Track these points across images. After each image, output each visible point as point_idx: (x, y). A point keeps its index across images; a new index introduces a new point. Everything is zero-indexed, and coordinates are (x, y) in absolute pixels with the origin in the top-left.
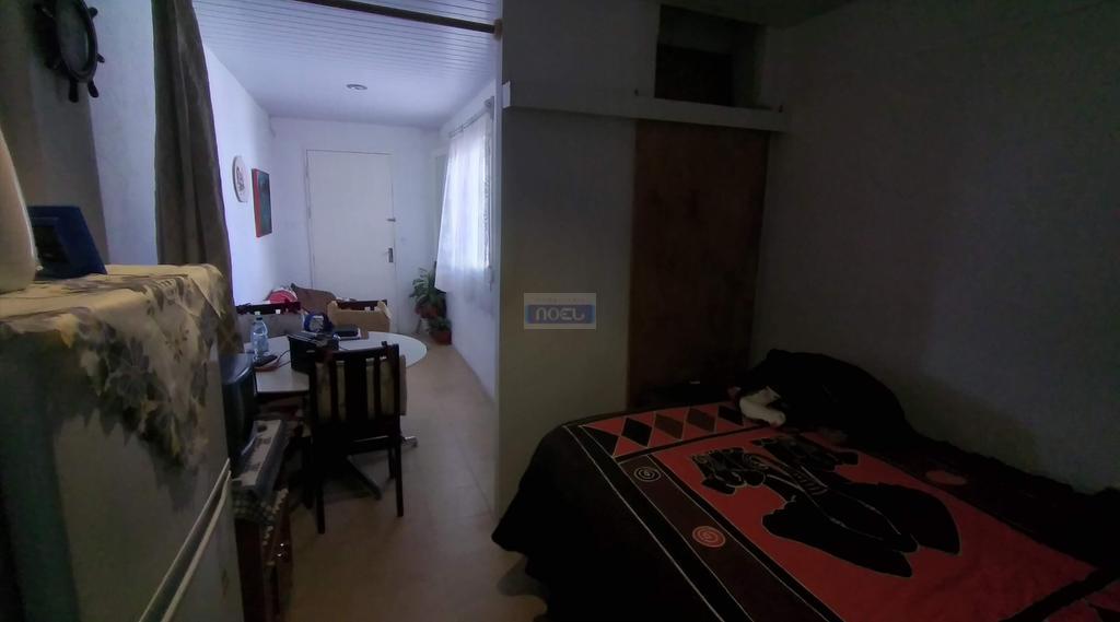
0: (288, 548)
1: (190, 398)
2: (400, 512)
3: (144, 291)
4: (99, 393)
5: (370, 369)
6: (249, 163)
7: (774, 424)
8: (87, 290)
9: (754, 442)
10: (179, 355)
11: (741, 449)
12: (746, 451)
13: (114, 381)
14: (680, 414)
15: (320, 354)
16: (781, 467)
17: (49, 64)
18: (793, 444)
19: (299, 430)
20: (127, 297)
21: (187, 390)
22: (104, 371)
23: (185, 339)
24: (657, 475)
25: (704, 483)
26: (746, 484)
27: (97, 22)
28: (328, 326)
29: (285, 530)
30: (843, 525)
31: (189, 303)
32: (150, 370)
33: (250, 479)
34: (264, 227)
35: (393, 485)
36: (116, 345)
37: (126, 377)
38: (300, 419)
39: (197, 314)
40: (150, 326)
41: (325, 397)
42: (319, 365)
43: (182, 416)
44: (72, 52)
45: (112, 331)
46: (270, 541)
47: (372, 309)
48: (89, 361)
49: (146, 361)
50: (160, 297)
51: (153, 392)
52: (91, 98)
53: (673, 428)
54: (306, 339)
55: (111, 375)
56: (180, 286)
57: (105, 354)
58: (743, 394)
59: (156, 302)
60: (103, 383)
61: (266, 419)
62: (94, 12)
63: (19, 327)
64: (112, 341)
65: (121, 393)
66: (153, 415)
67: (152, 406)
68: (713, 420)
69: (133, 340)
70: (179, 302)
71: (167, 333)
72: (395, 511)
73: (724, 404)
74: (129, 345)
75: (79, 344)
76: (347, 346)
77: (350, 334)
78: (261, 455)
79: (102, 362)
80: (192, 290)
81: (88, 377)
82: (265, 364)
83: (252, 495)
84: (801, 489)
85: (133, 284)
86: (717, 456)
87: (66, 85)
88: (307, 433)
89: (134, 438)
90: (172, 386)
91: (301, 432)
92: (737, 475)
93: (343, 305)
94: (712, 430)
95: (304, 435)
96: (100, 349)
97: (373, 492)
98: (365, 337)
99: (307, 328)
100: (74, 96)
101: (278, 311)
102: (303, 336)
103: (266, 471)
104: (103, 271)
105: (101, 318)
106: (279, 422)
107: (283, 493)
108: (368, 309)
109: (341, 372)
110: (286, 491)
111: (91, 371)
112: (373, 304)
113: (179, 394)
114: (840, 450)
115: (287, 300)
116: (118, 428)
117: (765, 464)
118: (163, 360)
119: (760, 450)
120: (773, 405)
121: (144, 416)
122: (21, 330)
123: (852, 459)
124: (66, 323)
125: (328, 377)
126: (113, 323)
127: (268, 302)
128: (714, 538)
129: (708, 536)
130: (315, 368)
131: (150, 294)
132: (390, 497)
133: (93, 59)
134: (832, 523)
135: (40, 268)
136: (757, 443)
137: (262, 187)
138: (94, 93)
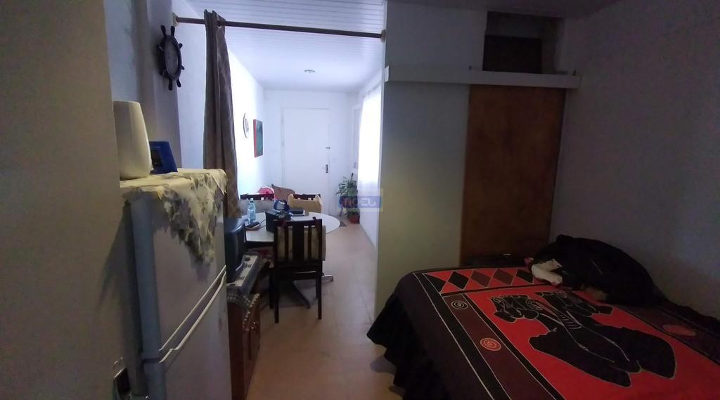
0: (258, 326)
1: (208, 231)
2: (320, 317)
3: (190, 179)
4: (170, 220)
5: (306, 232)
6: (252, 116)
7: (554, 283)
8: (168, 178)
9: (538, 293)
10: (204, 210)
11: (526, 297)
12: (529, 298)
13: (177, 216)
14: (490, 272)
15: (280, 222)
16: (552, 310)
17: (161, 73)
18: (566, 297)
19: (268, 264)
20: (184, 181)
21: (207, 228)
22: (173, 213)
23: (207, 203)
24: (465, 306)
25: (496, 314)
26: (524, 317)
27: (182, 50)
28: (287, 208)
29: (257, 316)
30: (587, 350)
31: (210, 186)
32: (191, 214)
33: (239, 283)
34: (258, 152)
35: (317, 301)
36: (179, 202)
37: (181, 215)
38: (269, 258)
39: (214, 192)
40: (191, 195)
41: (282, 246)
42: (279, 228)
43: (204, 238)
44: (170, 67)
45: (176, 195)
46: (248, 319)
47: (312, 199)
48: (167, 206)
49: (189, 210)
50: (197, 183)
51: (192, 223)
52: (178, 88)
53: (484, 280)
54: (274, 214)
55: (175, 214)
56: (206, 178)
57: (174, 204)
58: (535, 262)
59: (194, 184)
60: (172, 217)
61: (250, 255)
62: (181, 45)
63: (144, 190)
64: (176, 199)
65: (179, 222)
66: (191, 235)
67: (191, 230)
68: (512, 277)
69: (185, 200)
70: (205, 185)
71: (198, 198)
72: (317, 316)
73: (522, 269)
74: (183, 202)
75: (165, 199)
76: (295, 219)
77: (299, 213)
78: (246, 273)
79: (172, 207)
80: (211, 180)
81: (166, 213)
82: (254, 227)
83: (239, 292)
84: (563, 325)
85: (187, 176)
86: (509, 300)
87: (168, 83)
88: (272, 266)
89: (183, 244)
90: (200, 223)
91: (269, 265)
92: (519, 312)
93: (296, 196)
94: (510, 283)
95: (270, 267)
96: (171, 202)
97: (305, 303)
98: (307, 215)
99: (275, 207)
100: (171, 88)
101: (262, 199)
102: (273, 212)
103: (247, 281)
104: (176, 171)
105: (173, 189)
106: (256, 257)
107: (257, 296)
108: (310, 199)
109: (291, 233)
110: (258, 295)
111: (168, 210)
112: (313, 197)
113: (203, 228)
114: (600, 304)
115: (267, 193)
116: (177, 236)
117: (541, 307)
118: (197, 211)
119: (541, 298)
120: (555, 271)
121: (188, 234)
122: (145, 191)
123: (607, 311)
124: (160, 190)
125: (283, 235)
126: (177, 191)
127: (258, 194)
128: (493, 345)
129: (490, 344)
130: (277, 229)
131: (192, 181)
132: (315, 308)
133: (180, 68)
134: (579, 347)
135: (153, 169)
136: (540, 294)
137: (258, 130)
138: (179, 85)
